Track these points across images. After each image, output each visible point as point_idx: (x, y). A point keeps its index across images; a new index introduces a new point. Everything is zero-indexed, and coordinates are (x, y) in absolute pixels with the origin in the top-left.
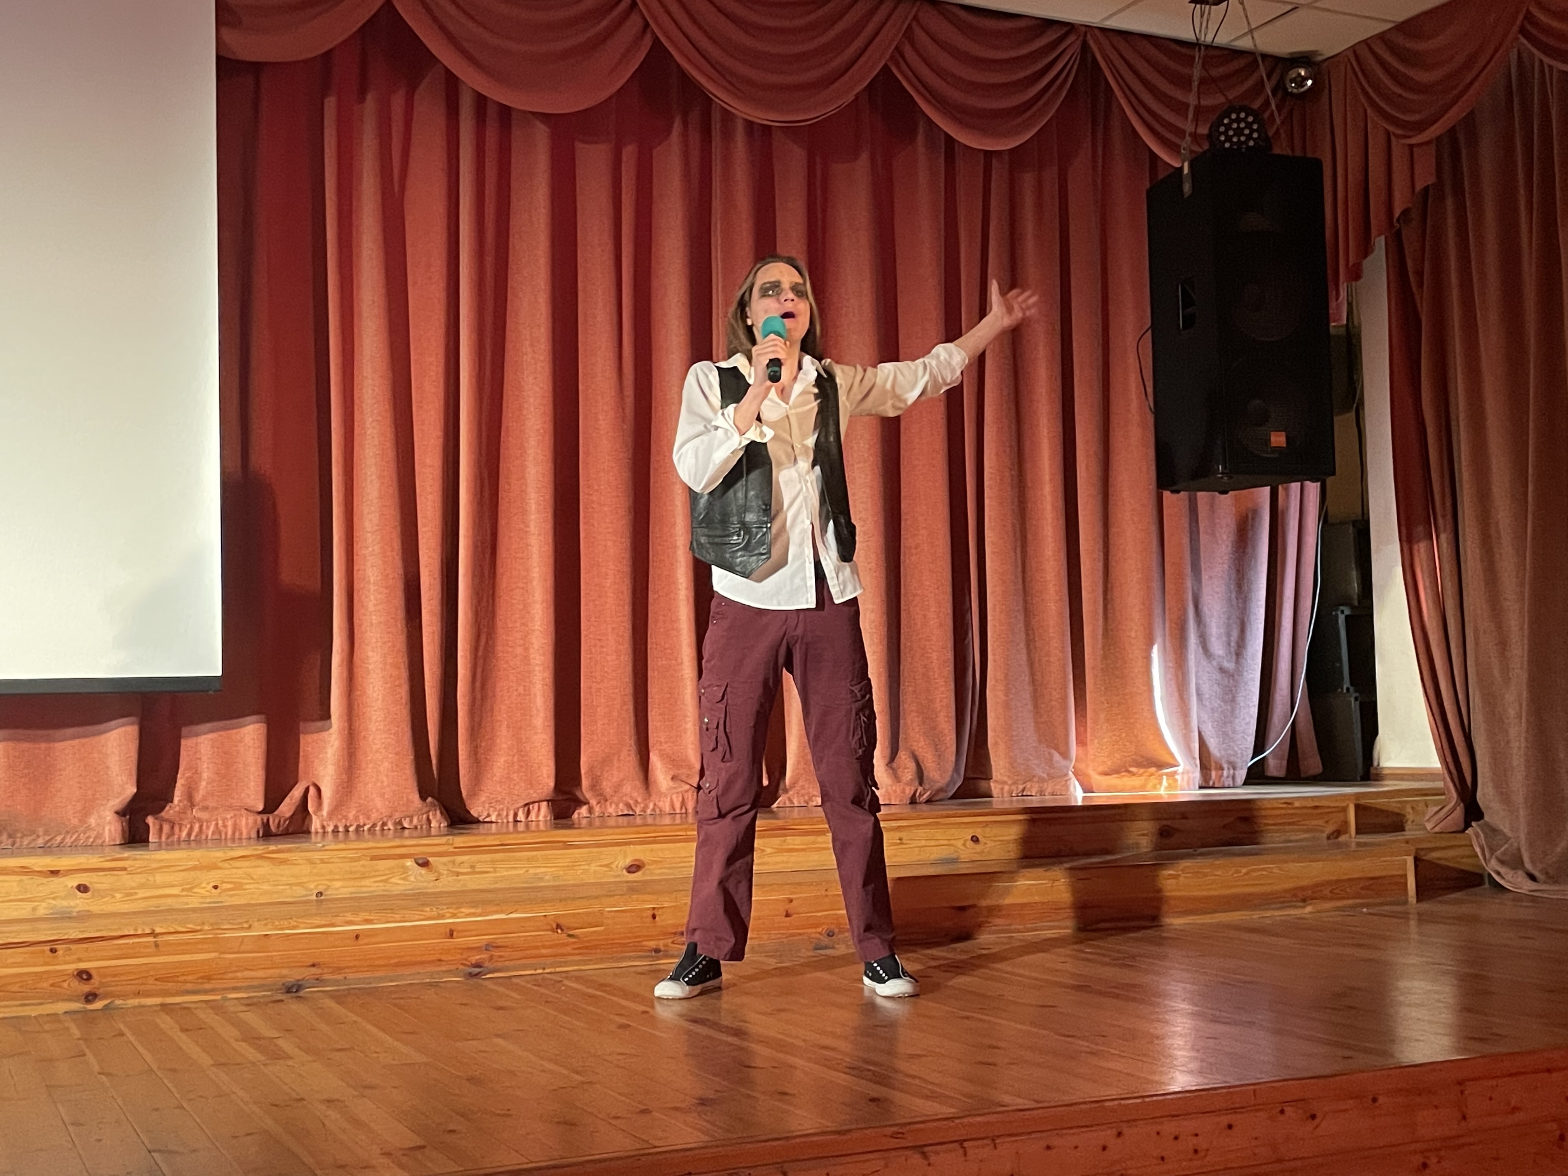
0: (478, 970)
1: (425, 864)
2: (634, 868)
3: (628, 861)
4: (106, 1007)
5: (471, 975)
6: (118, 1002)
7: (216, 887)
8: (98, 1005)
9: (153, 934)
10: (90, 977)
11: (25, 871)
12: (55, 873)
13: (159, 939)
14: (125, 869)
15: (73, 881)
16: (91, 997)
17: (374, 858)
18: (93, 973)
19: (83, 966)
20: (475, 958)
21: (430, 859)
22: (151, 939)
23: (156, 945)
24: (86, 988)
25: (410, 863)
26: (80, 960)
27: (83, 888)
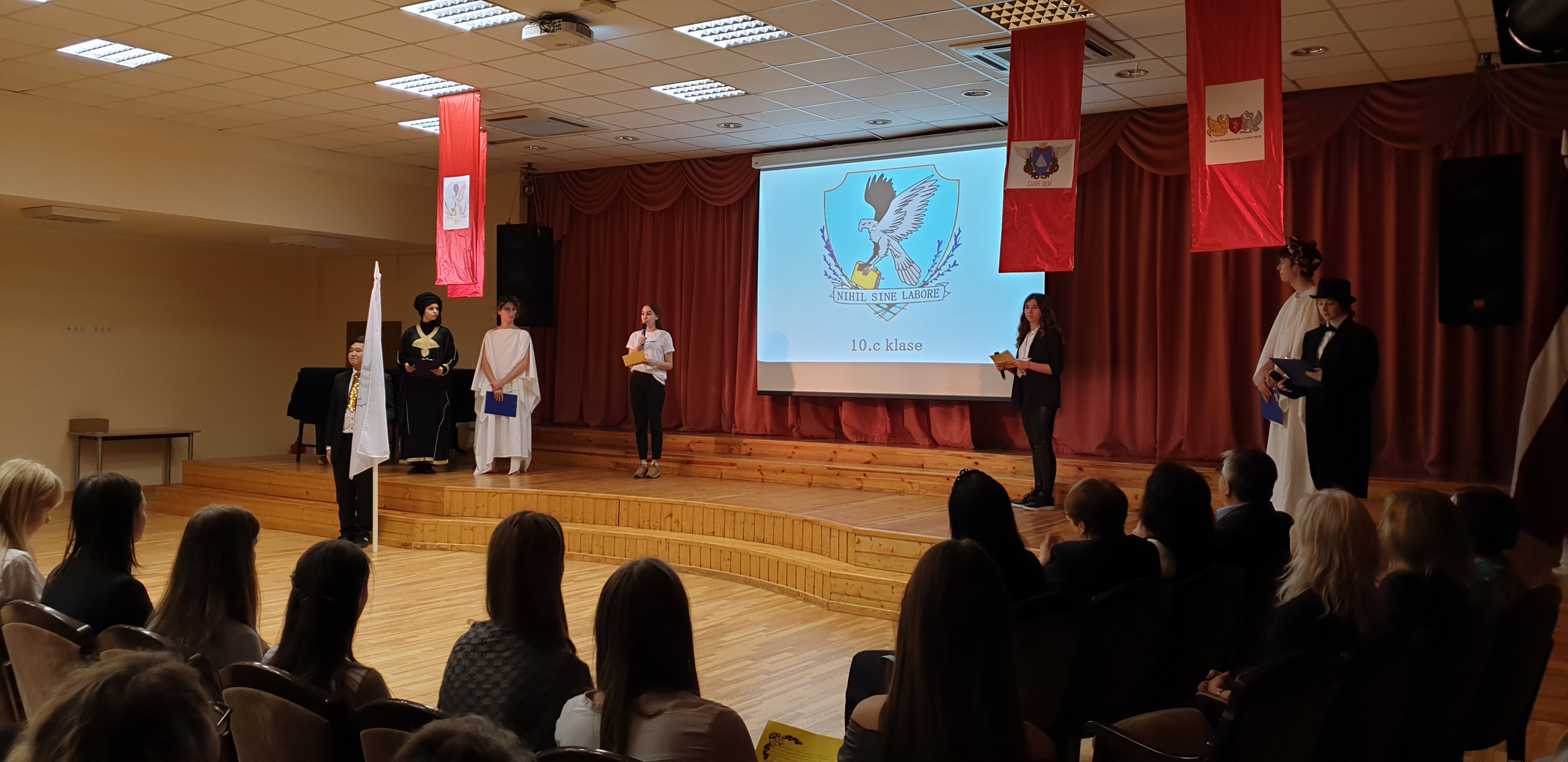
11: (961, 456)
12: (969, 458)
14: (988, 459)
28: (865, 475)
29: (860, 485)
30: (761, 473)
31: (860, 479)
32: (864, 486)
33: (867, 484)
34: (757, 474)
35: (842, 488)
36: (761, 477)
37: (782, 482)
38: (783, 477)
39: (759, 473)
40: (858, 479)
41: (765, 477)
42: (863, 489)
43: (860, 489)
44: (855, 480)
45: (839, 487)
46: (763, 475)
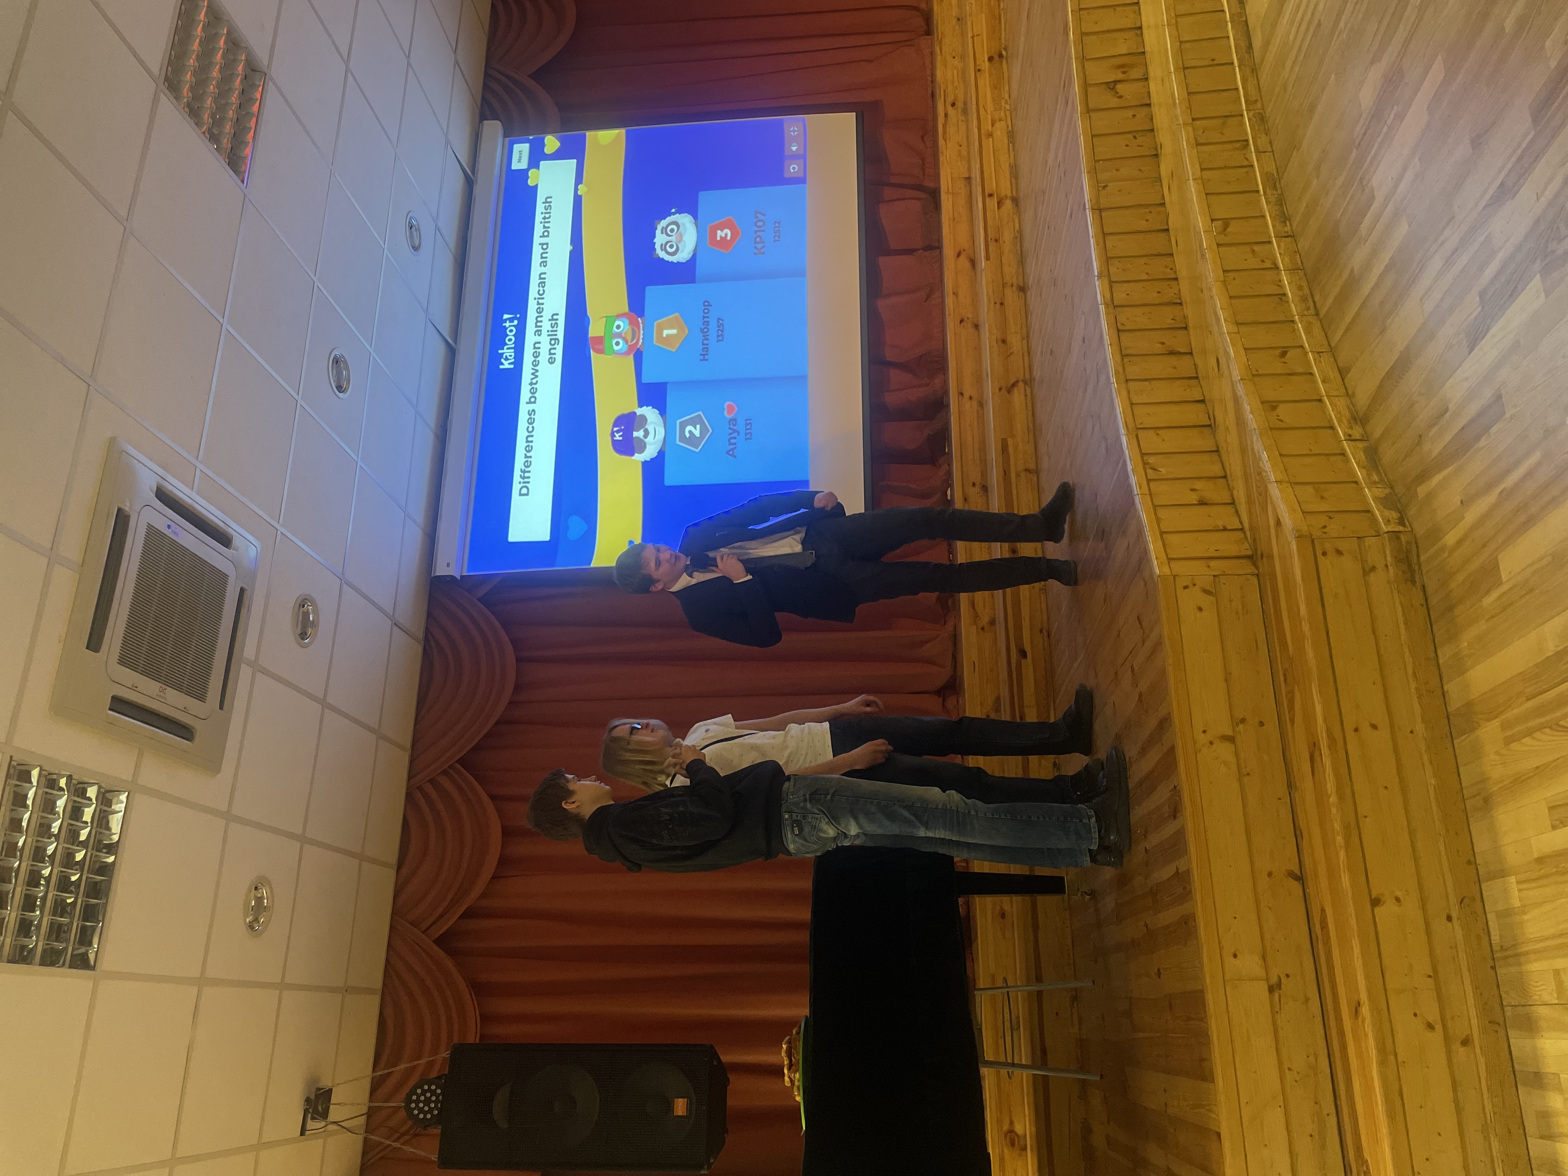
4: (1006, 49)
7: (954, 58)
8: (1004, 53)
9: (973, 37)
10: (992, 57)
12: (946, 115)
14: (945, 91)
15: (950, 108)
16: (1001, 56)
18: (990, 55)
19: (986, 60)
22: (975, 38)
24: (996, 57)
26: (984, 61)
27: (953, 105)
28: (991, 195)
29: (1008, 203)
30: (1014, 385)
31: (999, 203)
32: (1009, 194)
33: (1006, 189)
34: (1018, 397)
35: (1020, 232)
36: (1021, 384)
37: (1025, 341)
38: (1015, 341)
39: (1016, 389)
40: (1000, 204)
41: (1021, 378)
42: (1014, 194)
43: (1015, 201)
44: (1000, 210)
45: (1019, 237)
46: (1017, 382)
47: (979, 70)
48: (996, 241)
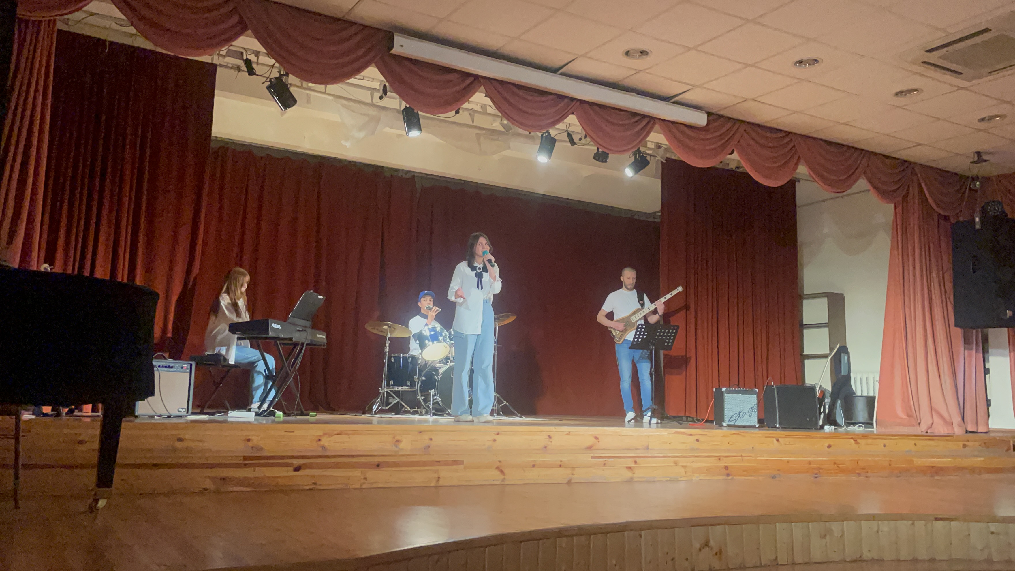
0: (816, 476)
1: (778, 440)
2: (829, 447)
3: (826, 445)
4: (732, 479)
5: (816, 477)
6: (735, 477)
7: (728, 443)
8: (730, 478)
9: (741, 456)
10: (728, 468)
12: (691, 435)
13: (744, 458)
15: (695, 438)
16: (728, 475)
17: (766, 437)
18: (730, 467)
19: (726, 465)
20: (816, 472)
21: (780, 439)
22: (741, 458)
23: (742, 459)
24: (727, 471)
25: (774, 440)
26: (725, 463)
27: (697, 440)
28: (635, 462)
29: (629, 475)
30: (502, 472)
31: (630, 468)
32: (635, 475)
33: (639, 473)
34: (493, 474)
37: (532, 482)
39: (498, 473)
46: (504, 475)
47: (719, 459)
48: (604, 464)
